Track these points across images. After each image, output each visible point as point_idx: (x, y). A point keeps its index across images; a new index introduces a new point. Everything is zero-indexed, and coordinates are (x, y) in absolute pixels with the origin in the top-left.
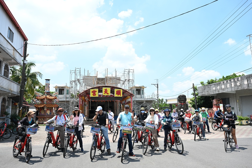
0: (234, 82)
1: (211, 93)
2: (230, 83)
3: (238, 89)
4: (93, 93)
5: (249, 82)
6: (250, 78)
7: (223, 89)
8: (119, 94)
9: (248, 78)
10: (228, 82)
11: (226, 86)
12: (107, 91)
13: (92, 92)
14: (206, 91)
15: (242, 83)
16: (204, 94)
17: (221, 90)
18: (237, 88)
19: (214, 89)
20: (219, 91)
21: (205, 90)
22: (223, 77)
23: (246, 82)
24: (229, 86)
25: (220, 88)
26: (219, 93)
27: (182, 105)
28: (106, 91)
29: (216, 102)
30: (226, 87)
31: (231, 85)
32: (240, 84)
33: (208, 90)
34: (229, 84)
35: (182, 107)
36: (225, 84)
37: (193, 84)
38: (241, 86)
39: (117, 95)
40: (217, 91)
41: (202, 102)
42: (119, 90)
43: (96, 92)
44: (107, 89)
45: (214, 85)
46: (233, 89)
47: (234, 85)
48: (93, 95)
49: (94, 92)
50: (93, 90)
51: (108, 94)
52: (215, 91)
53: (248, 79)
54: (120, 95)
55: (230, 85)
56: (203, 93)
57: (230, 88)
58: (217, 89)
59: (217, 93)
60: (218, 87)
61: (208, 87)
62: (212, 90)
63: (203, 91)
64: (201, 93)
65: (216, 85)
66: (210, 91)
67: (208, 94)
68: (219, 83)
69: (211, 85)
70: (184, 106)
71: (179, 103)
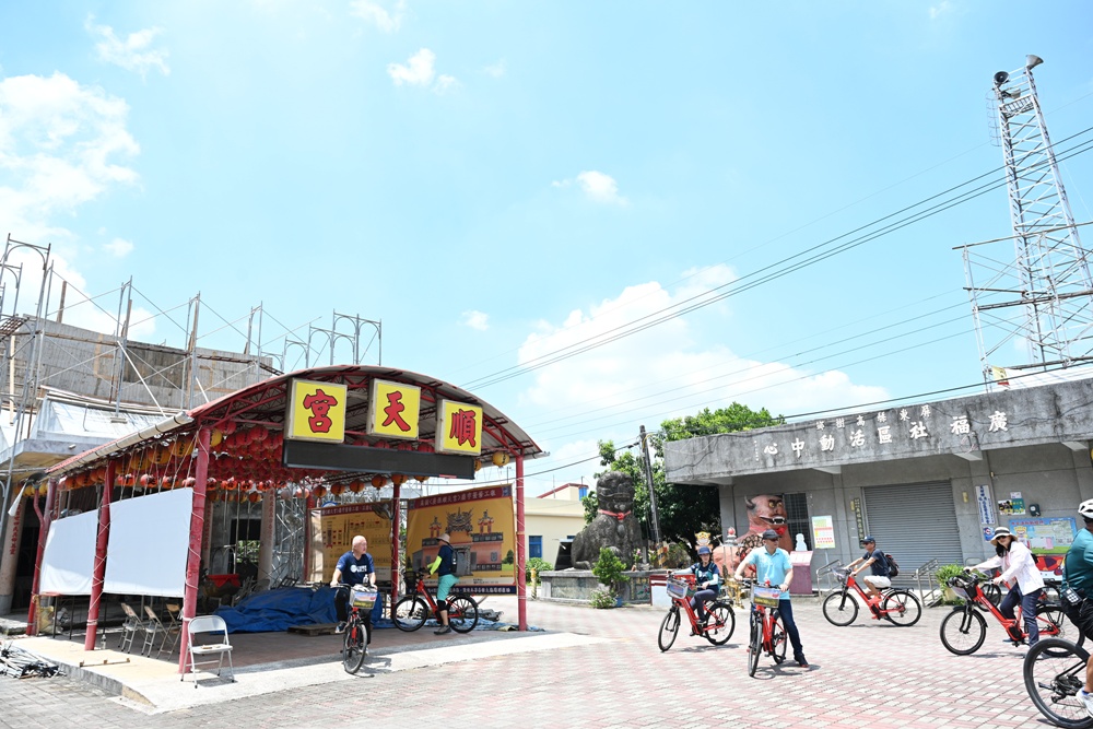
0: (892, 425)
1: (752, 467)
2: (871, 427)
3: (913, 452)
4: (310, 413)
5: (976, 425)
6: (982, 408)
7: (824, 454)
8: (466, 435)
9: (975, 409)
10: (858, 424)
11: (847, 439)
12: (402, 408)
13: (309, 402)
14: (716, 460)
15: (939, 429)
16: (704, 475)
17: (815, 457)
18: (909, 449)
19: (771, 450)
20: (803, 460)
21: (714, 455)
22: (707, 411)
23: (960, 426)
24: (863, 440)
25: (806, 446)
26: (800, 467)
27: (616, 520)
28: (394, 410)
29: (768, 509)
30: (842, 443)
31: (872, 438)
32: (925, 431)
33: (730, 456)
34: (859, 431)
35: (616, 529)
36: (841, 430)
37: (643, 428)
38: (933, 440)
39: (455, 440)
40: (789, 461)
41: (673, 510)
42: (466, 408)
43: (335, 403)
44: (398, 395)
45: (769, 436)
46: (884, 453)
47: (893, 438)
48: (315, 429)
49: (319, 404)
50: (310, 388)
51: (405, 427)
52: (775, 461)
53: (973, 413)
54: (473, 444)
55: (866, 438)
56: (700, 470)
57: (868, 448)
58: (791, 452)
59: (788, 468)
60: (793, 445)
61: (733, 444)
62: (757, 456)
63: (697, 461)
64: (687, 468)
65: (784, 434)
66: (746, 460)
67: (731, 472)
68: (804, 429)
69: (751, 436)
70: (627, 525)
71: (605, 509)
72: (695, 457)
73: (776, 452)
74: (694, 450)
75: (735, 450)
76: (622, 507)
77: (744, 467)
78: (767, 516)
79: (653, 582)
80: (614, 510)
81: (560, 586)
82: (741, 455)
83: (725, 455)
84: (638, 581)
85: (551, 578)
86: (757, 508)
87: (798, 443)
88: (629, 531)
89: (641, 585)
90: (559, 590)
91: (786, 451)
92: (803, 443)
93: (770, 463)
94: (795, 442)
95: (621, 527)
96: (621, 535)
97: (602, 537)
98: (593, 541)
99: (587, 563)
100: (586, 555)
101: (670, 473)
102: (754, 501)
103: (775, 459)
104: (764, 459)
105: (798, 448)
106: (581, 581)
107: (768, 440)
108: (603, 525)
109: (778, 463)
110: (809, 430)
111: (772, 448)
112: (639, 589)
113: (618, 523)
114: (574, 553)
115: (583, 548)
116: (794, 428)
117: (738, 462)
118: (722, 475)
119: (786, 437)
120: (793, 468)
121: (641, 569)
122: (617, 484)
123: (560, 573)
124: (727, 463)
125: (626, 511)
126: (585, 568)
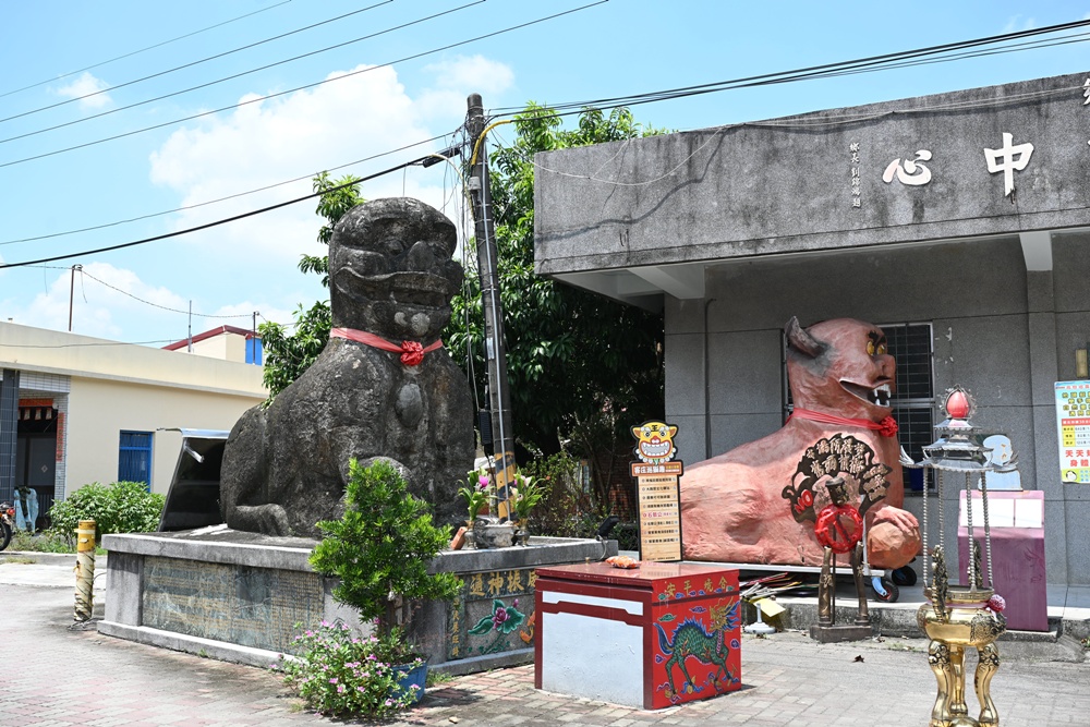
1: (833, 224)
14: (710, 205)
16: (665, 252)
19: (907, 173)
20: (1024, 203)
21: (707, 188)
25: (1040, 157)
27: (396, 364)
33: (759, 191)
35: (393, 397)
37: (475, 103)
40: (968, 207)
41: (540, 359)
52: (919, 208)
56: (655, 235)
58: (979, 176)
59: (965, 229)
60: (990, 154)
61: (772, 156)
62: (856, 191)
63: (645, 207)
64: (609, 229)
65: (960, 121)
66: (814, 203)
67: (759, 242)
68: (1038, 102)
69: (840, 129)
70: (428, 386)
71: (357, 324)
72: (638, 197)
73: (925, 177)
74: (637, 174)
75: (782, 174)
76: (420, 320)
77: (807, 226)
78: (863, 381)
79: (550, 597)
80: (389, 330)
81: (173, 590)
82: (800, 187)
83: (742, 188)
84: (477, 588)
85: (143, 557)
86: (831, 356)
87: (1008, 149)
88: (434, 407)
89: (486, 600)
90: (167, 604)
91: (963, 174)
92: (1027, 149)
93: (902, 212)
94: (1000, 145)
95: (409, 392)
96: (408, 420)
97: (340, 420)
98: (307, 434)
99: (278, 510)
100: (274, 482)
101: (551, 245)
102: (821, 333)
103: (920, 199)
104: (880, 202)
105: (1008, 167)
106: (252, 581)
107: (900, 141)
108: (351, 381)
109: (928, 213)
110: (1054, 107)
111: (910, 166)
112: (478, 614)
113: (399, 379)
114: (231, 475)
115: (267, 459)
116: (1000, 99)
117: (785, 212)
118: (727, 251)
119: (967, 130)
120: (984, 226)
121: (484, 541)
122: (407, 242)
123: (174, 542)
124: (746, 214)
125: (428, 338)
126: (270, 527)
